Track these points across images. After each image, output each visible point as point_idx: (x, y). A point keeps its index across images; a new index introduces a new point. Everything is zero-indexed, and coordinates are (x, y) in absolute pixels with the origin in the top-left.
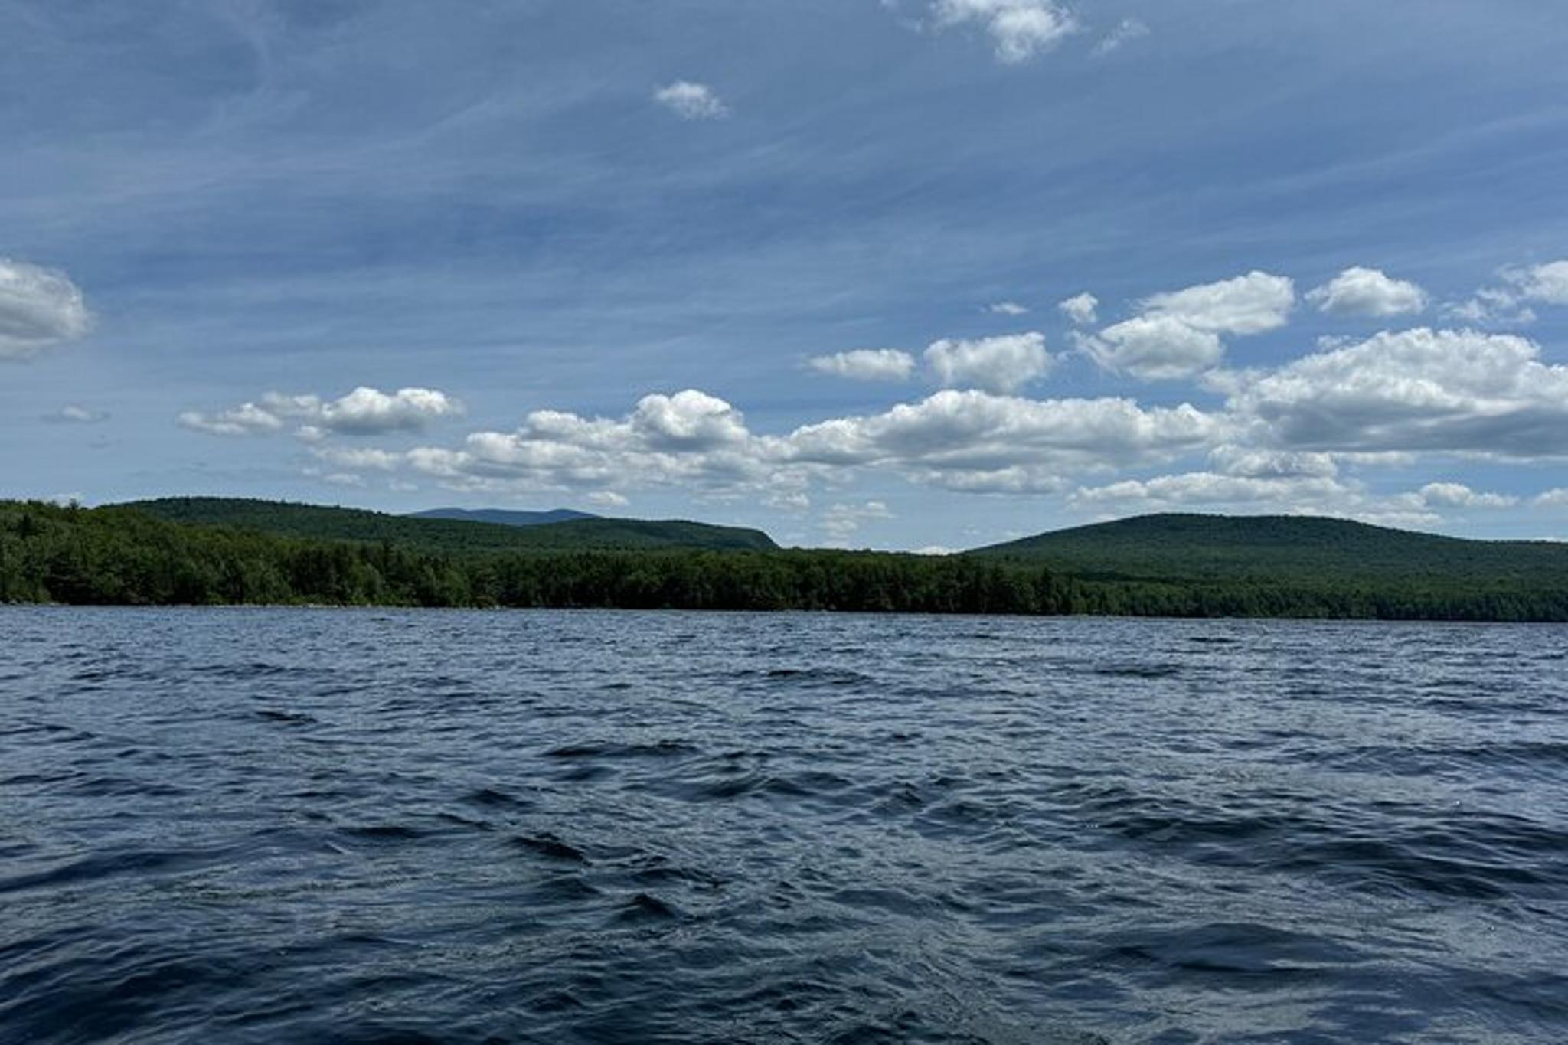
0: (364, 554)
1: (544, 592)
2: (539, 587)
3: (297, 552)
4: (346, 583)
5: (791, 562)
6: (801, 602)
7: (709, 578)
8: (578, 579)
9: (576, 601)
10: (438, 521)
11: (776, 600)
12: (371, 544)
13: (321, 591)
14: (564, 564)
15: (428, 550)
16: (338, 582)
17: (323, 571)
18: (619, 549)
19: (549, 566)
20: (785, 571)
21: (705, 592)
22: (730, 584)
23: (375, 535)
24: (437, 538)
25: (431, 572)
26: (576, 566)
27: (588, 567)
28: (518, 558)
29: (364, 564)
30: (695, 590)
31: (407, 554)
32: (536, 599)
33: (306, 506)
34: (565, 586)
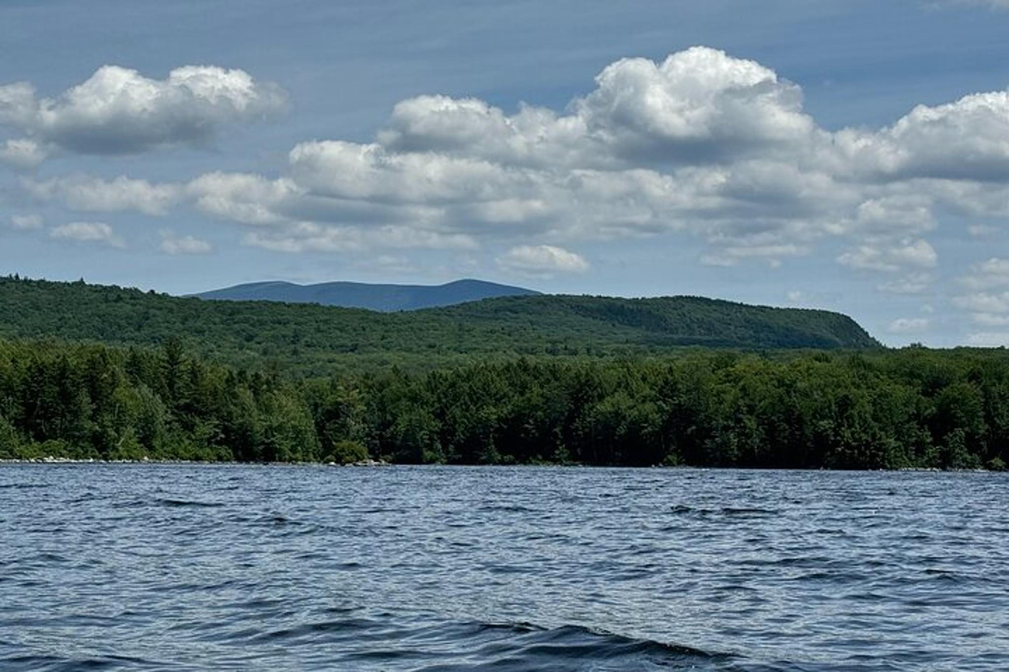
0: (135, 366)
1: (446, 436)
2: (437, 425)
3: (23, 364)
4: (107, 418)
5: (912, 374)
6: (932, 451)
7: (751, 410)
8: (506, 410)
9: (502, 452)
10: (249, 306)
11: (881, 447)
12: (144, 349)
13: (66, 433)
14: (477, 383)
15: (239, 356)
16: (92, 418)
17: (66, 397)
18: (575, 353)
19: (453, 385)
20: (900, 392)
21: (744, 434)
22: (794, 419)
23: (146, 331)
24: (249, 339)
25: (246, 396)
26: (501, 385)
27: (523, 389)
28: (395, 370)
29: (135, 384)
30: (726, 428)
31: (206, 366)
32: (430, 447)
33: (27, 282)
34: (485, 424)
